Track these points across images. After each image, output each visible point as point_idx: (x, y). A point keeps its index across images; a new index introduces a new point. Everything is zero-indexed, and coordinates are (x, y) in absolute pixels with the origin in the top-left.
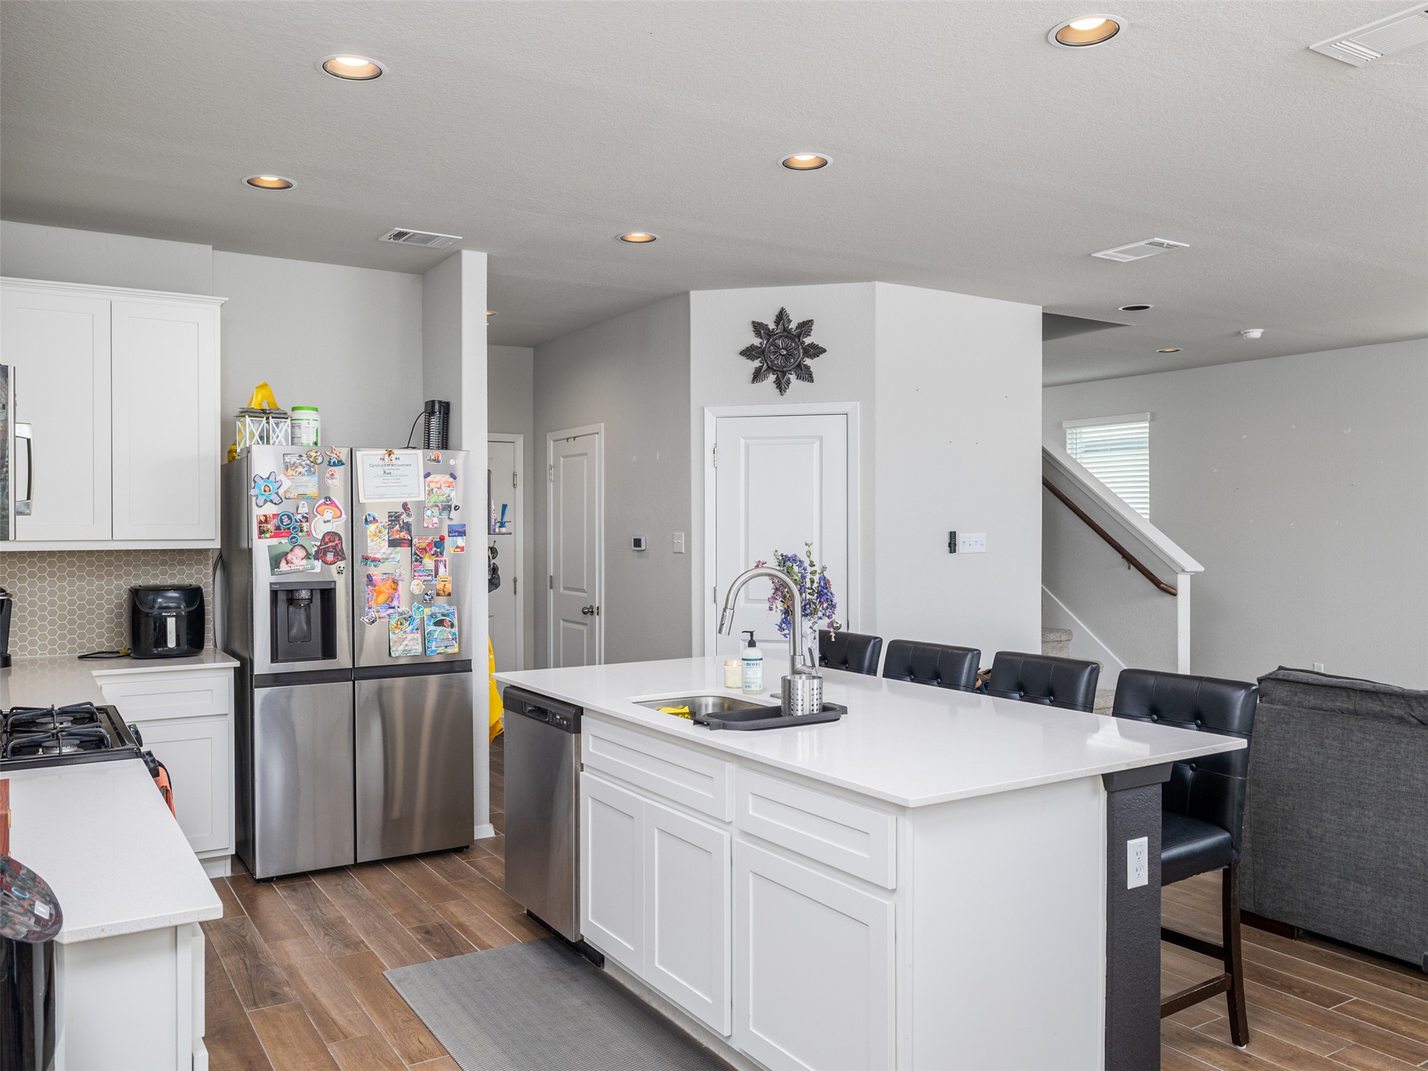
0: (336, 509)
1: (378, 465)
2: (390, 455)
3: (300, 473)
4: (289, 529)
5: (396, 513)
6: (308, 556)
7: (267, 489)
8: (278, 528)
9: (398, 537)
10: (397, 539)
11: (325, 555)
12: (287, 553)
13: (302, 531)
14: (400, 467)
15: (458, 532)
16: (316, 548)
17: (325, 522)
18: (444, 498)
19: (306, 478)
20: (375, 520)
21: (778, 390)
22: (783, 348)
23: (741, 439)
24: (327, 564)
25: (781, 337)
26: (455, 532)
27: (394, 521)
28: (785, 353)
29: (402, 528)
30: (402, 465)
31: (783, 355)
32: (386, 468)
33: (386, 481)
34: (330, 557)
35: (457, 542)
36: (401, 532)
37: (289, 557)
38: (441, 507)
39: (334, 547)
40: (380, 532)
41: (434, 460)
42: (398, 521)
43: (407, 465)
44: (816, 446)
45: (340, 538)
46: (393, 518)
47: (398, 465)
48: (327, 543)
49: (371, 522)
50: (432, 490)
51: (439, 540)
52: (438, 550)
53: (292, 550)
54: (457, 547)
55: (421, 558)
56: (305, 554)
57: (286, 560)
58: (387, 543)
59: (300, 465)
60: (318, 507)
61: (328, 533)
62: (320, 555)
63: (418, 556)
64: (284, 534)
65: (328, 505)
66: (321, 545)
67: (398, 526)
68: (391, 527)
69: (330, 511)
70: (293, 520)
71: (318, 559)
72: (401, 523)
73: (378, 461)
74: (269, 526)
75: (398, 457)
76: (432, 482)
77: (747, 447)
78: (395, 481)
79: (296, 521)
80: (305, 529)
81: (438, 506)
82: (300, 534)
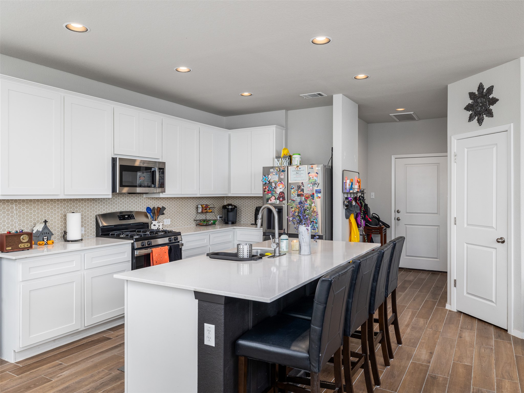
0: (283, 185)
1: (295, 171)
2: (297, 167)
3: (274, 174)
4: (271, 191)
5: (300, 186)
6: (275, 199)
7: (266, 179)
8: (268, 190)
9: (300, 193)
10: (299, 194)
11: (280, 198)
12: (270, 198)
13: (274, 191)
14: (301, 171)
15: (318, 192)
16: (278, 197)
17: (280, 189)
18: (314, 181)
19: (275, 176)
20: (293, 188)
21: (478, 123)
22: (480, 103)
23: (465, 149)
24: (280, 201)
25: (479, 97)
26: (317, 192)
27: (299, 188)
28: (481, 105)
29: (301, 191)
30: (302, 170)
31: (480, 106)
32: (297, 171)
33: (296, 176)
34: (281, 199)
35: (318, 195)
36: (301, 192)
37: (271, 199)
38: (313, 183)
39: (282, 196)
40: (295, 192)
41: (311, 168)
42: (300, 188)
43: (303, 170)
44: (495, 149)
45: (284, 194)
46: (299, 187)
47: (300, 171)
48: (280, 195)
49: (292, 189)
50: (310, 178)
51: (312, 194)
52: (312, 198)
53: (272, 197)
54: (318, 197)
55: (307, 200)
56: (275, 198)
57: (270, 200)
58: (297, 195)
59: (274, 172)
60: (278, 184)
61: (281, 192)
62: (278, 198)
63: (306, 199)
64: (270, 192)
65: (281, 183)
66: (279, 196)
67: (300, 190)
68: (298, 190)
69: (281, 185)
70: (272, 188)
71: (278, 200)
72: (301, 189)
73: (294, 169)
74: (266, 190)
75: (300, 168)
76: (310, 175)
77: (468, 151)
78: (300, 175)
79: (273, 189)
80: (275, 191)
81: (312, 183)
82: (274, 192)
